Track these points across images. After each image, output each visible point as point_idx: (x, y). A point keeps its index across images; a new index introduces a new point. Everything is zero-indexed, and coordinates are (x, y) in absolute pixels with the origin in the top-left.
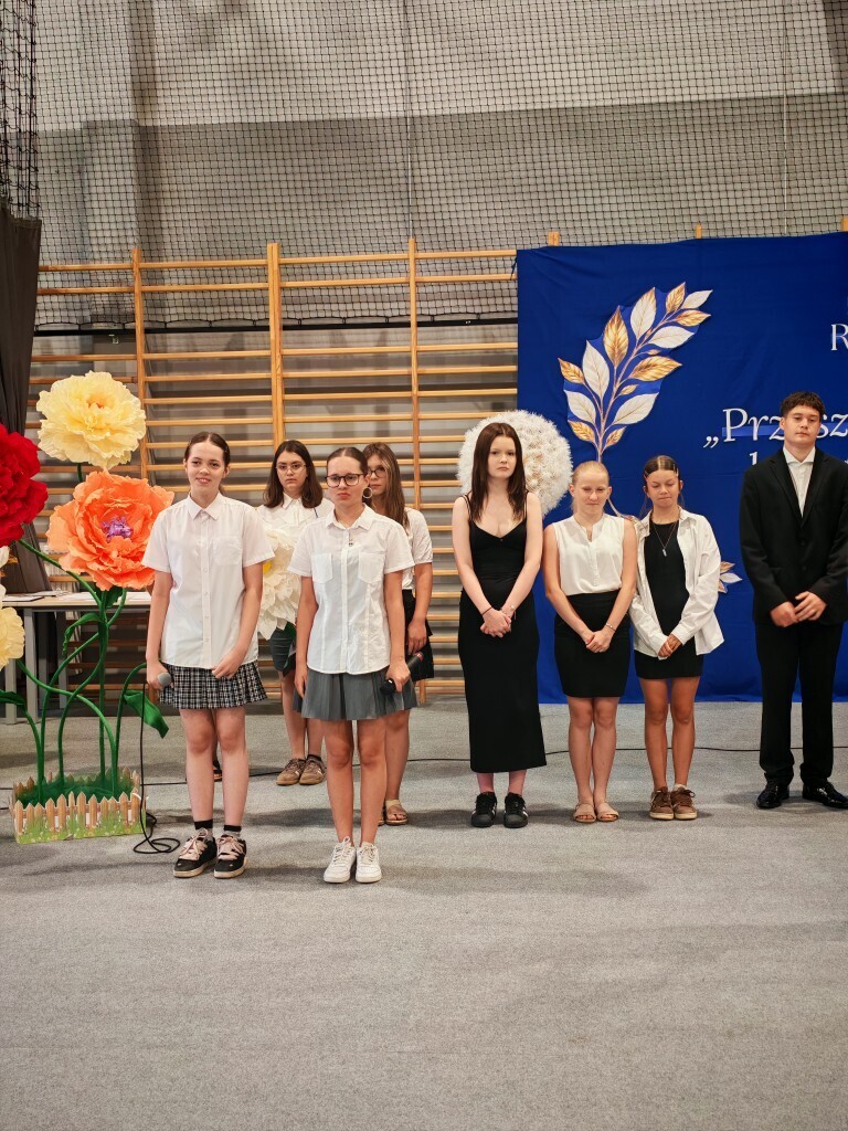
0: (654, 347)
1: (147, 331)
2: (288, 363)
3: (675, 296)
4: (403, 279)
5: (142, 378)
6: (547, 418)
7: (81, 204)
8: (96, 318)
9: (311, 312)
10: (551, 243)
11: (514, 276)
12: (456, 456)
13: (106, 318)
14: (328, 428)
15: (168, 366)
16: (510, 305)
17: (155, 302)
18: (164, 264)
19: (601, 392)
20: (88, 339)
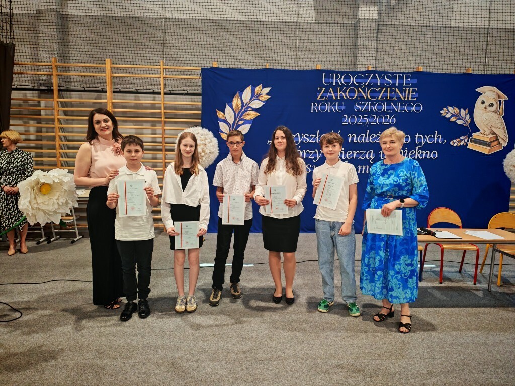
0: (250, 107)
2: (115, 105)
3: (258, 89)
5: (57, 108)
8: (41, 85)
10: (214, 66)
11: (200, 78)
13: (44, 85)
19: (231, 123)
20: (40, 92)
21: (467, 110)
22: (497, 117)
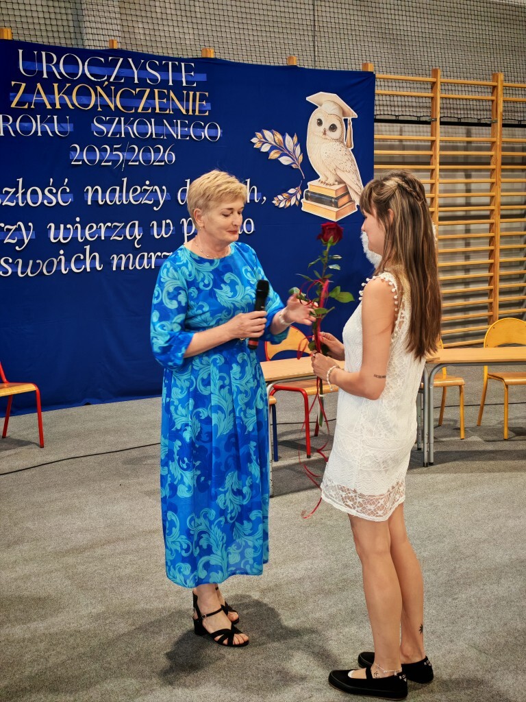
22: (344, 149)
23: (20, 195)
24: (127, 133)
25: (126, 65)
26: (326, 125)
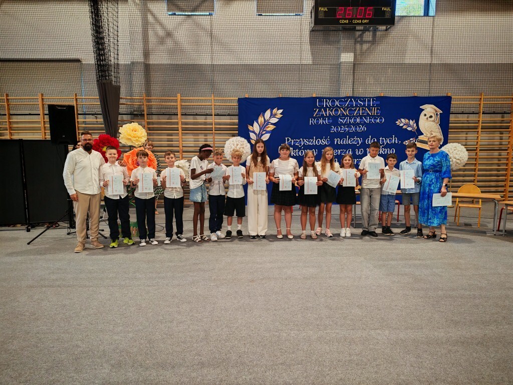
0: (270, 122)
1: (147, 114)
2: (183, 123)
3: (275, 111)
4: (211, 104)
5: (146, 126)
6: (245, 139)
7: (130, 83)
8: (134, 111)
9: (188, 111)
10: (246, 97)
11: (237, 104)
12: (224, 147)
13: (137, 111)
14: (193, 140)
15: (153, 123)
16: (236, 111)
17: (149, 107)
18: (151, 98)
19: (258, 133)
20: (133, 116)
21: (414, 121)
22: (435, 125)
23: (314, 142)
24: (350, 122)
25: (351, 101)
26: (428, 116)
